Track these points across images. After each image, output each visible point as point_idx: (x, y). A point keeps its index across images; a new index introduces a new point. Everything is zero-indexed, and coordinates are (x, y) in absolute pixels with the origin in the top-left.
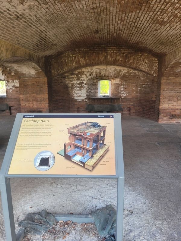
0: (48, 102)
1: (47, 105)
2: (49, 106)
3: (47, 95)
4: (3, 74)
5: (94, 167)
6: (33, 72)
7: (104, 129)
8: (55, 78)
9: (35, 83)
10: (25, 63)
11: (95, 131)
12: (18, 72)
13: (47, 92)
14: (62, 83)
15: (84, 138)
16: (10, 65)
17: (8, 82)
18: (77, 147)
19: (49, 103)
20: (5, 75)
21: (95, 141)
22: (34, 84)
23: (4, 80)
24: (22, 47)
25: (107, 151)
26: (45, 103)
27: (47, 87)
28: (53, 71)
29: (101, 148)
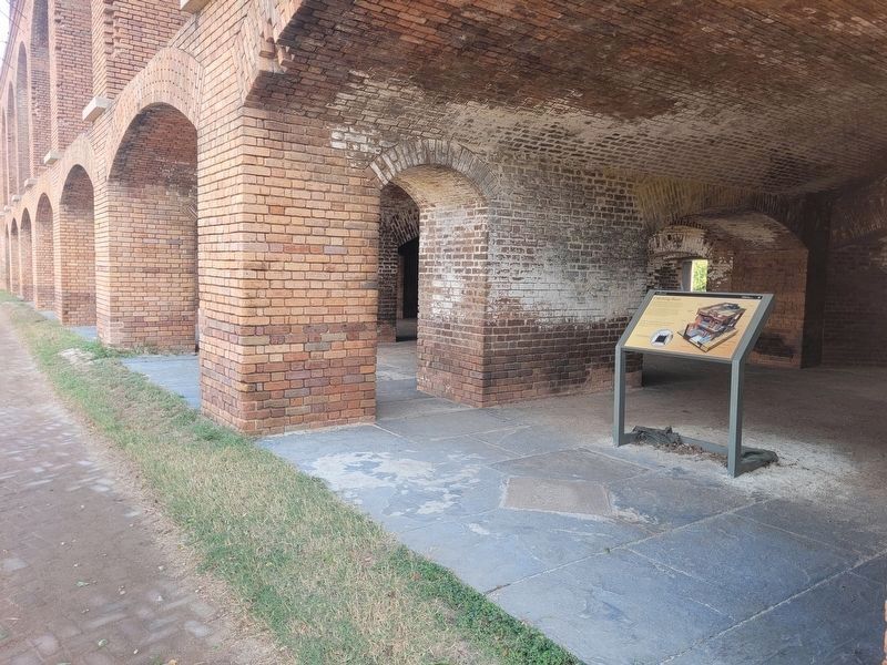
0: (803, 315)
1: (800, 323)
2: (805, 327)
3: (803, 295)
4: (705, 243)
5: (710, 349)
6: (767, 236)
7: (741, 312)
8: (840, 250)
9: (774, 263)
10: (745, 217)
11: (729, 313)
12: (731, 237)
13: (804, 289)
14: (867, 264)
15: (713, 320)
16: (711, 222)
17: (716, 262)
18: (700, 328)
19: (805, 319)
20: (711, 244)
21: (724, 324)
22: (770, 265)
23: (707, 258)
24: (734, 184)
25: (734, 335)
26: (795, 318)
27: (805, 275)
28: (835, 232)
29: (729, 331)
